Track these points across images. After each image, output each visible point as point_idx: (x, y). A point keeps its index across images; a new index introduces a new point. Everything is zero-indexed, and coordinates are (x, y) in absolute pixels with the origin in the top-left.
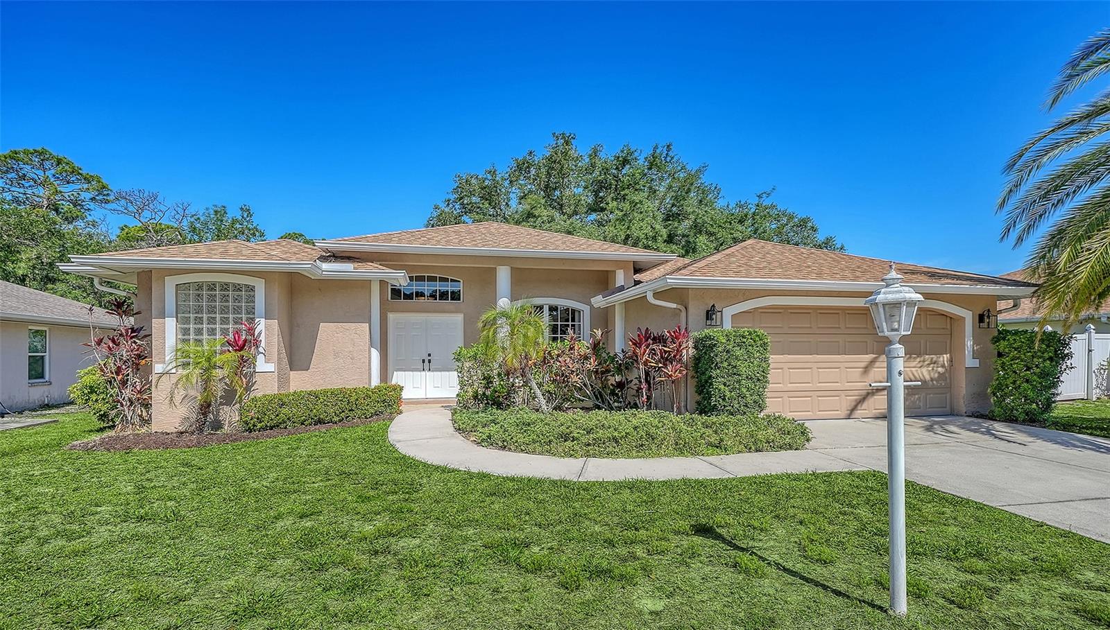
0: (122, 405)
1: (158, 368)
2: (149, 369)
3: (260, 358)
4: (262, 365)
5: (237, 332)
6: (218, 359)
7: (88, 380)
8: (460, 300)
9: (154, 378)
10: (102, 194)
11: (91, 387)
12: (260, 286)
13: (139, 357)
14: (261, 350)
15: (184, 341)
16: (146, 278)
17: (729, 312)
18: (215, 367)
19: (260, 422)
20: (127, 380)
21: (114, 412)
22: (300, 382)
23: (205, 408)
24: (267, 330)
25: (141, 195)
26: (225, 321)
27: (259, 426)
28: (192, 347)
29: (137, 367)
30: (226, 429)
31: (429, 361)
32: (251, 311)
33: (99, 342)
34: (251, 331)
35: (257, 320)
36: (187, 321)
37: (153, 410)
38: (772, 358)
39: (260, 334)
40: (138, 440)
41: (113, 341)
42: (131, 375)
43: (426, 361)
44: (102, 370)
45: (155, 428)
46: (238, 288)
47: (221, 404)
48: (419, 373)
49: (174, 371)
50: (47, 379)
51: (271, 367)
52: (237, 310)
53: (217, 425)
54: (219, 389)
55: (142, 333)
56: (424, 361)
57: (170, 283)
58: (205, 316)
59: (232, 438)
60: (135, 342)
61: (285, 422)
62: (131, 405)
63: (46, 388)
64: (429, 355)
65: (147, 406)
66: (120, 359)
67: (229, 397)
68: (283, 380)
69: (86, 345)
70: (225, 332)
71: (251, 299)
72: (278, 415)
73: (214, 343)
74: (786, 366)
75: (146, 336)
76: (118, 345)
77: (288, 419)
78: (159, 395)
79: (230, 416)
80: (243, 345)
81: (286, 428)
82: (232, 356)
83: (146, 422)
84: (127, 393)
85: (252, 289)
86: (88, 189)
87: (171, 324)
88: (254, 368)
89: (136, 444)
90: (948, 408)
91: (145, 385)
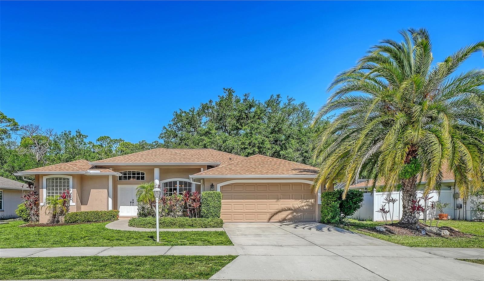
0: (31, 215)
1: (41, 204)
2: (39, 204)
3: (71, 201)
4: (71, 203)
5: (64, 193)
6: (58, 202)
7: (21, 208)
8: (144, 180)
9: (40, 207)
10: (15, 127)
11: (22, 210)
12: (71, 178)
13: (36, 201)
14: (71, 198)
15: (49, 196)
16: (38, 177)
17: (219, 186)
18: (57, 204)
19: (70, 220)
20: (32, 208)
21: (29, 217)
22: (84, 209)
23: (54, 216)
24: (73, 192)
25: (32, 126)
26: (61, 189)
27: (70, 221)
28: (51, 198)
29: (35, 204)
30: (60, 223)
31: (133, 202)
32: (68, 186)
33: (25, 197)
34: (68, 193)
35: (70, 189)
36: (49, 190)
37: (40, 218)
38: (222, 201)
39: (71, 194)
40: (36, 225)
41: (29, 196)
42: (34, 206)
43: (132, 202)
44: (26, 205)
45: (40, 223)
46: (64, 179)
47: (59, 215)
48: (129, 206)
49: (46, 205)
50: (2, 209)
51: (74, 204)
52: (64, 186)
53: (58, 221)
54: (58, 211)
55: (37, 193)
56: (131, 202)
57: (45, 179)
58: (55, 188)
59: (62, 225)
60: (35, 196)
61: (77, 221)
62: (34, 215)
63: (2, 213)
64: (133, 200)
65: (38, 216)
66: (31, 202)
67: (62, 213)
68: (78, 208)
69: (21, 197)
70: (60, 193)
71: (68, 182)
72: (75, 219)
73: (57, 196)
74: (232, 204)
75: (38, 194)
76: (30, 197)
77: (79, 220)
78: (41, 212)
79: (62, 219)
80: (66, 197)
81: (78, 223)
82: (62, 200)
83: (38, 221)
84: (33, 212)
85: (69, 179)
86: (10, 125)
87: (45, 190)
88: (69, 204)
89: (36, 226)
90: (314, 219)
91: (37, 209)
